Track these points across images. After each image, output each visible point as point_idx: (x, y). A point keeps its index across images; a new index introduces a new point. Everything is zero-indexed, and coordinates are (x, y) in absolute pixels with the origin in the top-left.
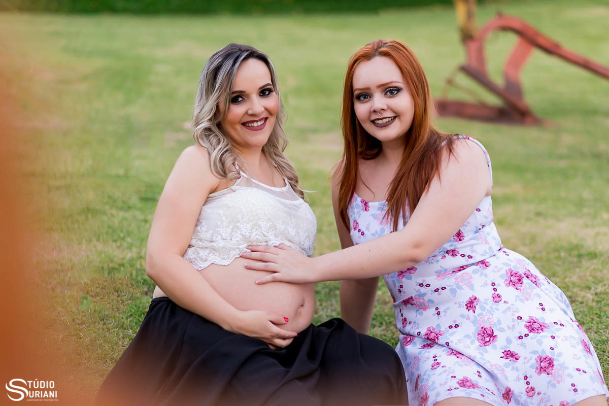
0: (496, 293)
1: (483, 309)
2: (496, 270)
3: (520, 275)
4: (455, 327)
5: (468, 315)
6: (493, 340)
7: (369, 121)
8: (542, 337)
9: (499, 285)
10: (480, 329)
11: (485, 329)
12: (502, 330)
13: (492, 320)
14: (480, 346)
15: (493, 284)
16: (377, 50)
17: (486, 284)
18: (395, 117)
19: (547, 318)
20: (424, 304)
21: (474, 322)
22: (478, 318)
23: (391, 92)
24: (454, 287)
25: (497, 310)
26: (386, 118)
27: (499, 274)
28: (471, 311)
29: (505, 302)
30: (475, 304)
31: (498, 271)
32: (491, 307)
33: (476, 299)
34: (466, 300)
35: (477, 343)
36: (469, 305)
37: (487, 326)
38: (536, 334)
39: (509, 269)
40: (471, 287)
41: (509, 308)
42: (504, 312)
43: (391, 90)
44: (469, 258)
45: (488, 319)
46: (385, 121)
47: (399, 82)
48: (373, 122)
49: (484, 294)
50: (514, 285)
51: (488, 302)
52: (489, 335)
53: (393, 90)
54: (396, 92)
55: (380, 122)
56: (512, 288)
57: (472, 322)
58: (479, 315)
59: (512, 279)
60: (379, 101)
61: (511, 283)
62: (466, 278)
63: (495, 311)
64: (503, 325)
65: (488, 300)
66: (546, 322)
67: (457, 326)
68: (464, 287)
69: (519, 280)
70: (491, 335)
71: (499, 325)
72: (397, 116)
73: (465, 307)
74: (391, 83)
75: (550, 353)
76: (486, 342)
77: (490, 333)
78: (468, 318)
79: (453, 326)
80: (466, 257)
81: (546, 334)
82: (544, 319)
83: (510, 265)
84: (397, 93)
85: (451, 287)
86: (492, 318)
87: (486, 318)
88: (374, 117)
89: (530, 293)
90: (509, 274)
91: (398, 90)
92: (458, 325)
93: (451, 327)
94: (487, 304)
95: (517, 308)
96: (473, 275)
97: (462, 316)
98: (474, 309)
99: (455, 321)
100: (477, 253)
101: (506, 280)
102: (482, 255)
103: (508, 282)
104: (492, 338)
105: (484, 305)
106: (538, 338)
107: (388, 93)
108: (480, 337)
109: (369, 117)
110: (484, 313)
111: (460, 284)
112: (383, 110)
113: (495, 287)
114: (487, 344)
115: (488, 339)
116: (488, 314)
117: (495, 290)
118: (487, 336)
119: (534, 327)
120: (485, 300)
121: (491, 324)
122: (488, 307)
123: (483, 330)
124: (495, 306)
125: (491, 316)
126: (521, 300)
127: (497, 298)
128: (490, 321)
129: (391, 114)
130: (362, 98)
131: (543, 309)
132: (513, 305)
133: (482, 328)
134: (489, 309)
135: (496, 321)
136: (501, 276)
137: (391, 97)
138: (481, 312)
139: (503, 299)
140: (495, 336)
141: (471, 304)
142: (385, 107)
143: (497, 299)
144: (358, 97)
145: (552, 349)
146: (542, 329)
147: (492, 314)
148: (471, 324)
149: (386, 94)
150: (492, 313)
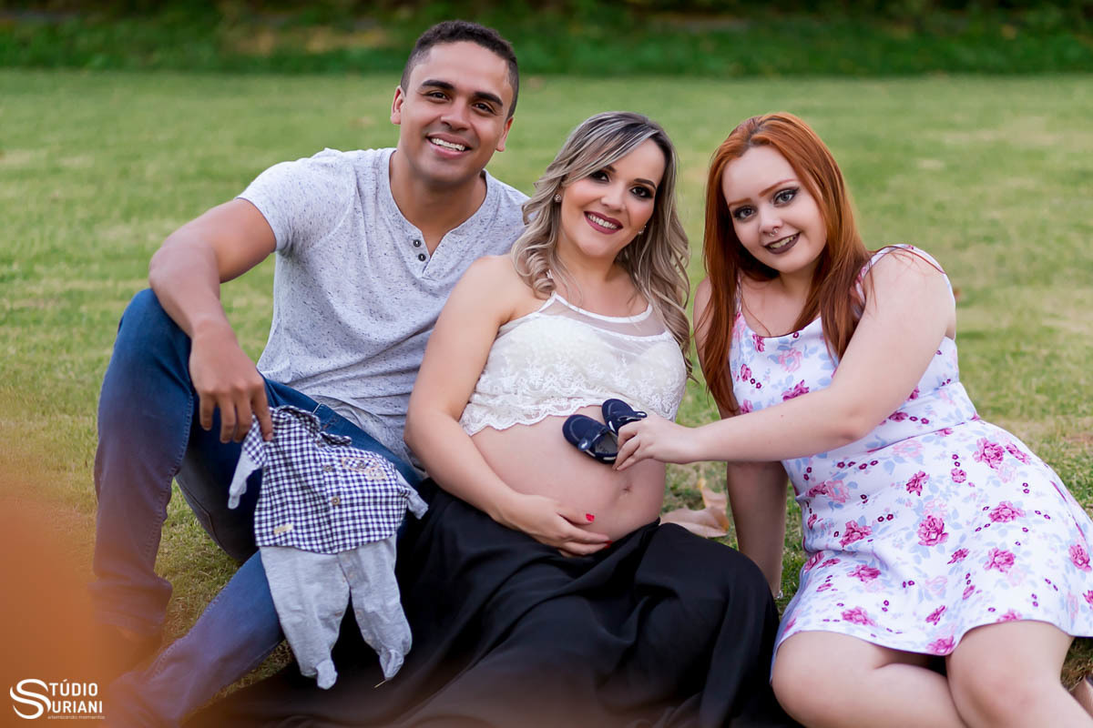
0: (959, 468)
1: (934, 489)
2: (962, 438)
3: (1000, 448)
4: (888, 518)
5: (909, 500)
6: (941, 539)
7: (761, 248)
8: (1009, 527)
9: (964, 458)
10: (926, 518)
11: (933, 520)
12: (957, 526)
13: (946, 508)
14: (920, 543)
15: (955, 457)
16: (748, 138)
17: (943, 456)
18: (798, 235)
19: (1027, 503)
20: (842, 491)
21: (917, 510)
22: (925, 504)
23: (784, 197)
24: (892, 459)
25: (956, 493)
26: (785, 238)
27: (966, 444)
28: (915, 493)
29: (970, 484)
30: (922, 482)
31: (965, 440)
32: (948, 488)
33: (924, 475)
34: (908, 477)
35: (917, 539)
36: (911, 485)
37: (936, 515)
38: (1002, 523)
39: (982, 439)
40: (919, 459)
41: (974, 496)
42: (966, 500)
43: (782, 196)
44: (923, 423)
45: (940, 505)
46: (784, 243)
47: (791, 180)
48: (768, 247)
49: (938, 469)
50: (989, 461)
51: (944, 480)
52: (937, 531)
53: (785, 194)
54: (791, 196)
55: (777, 245)
56: (984, 465)
57: (914, 510)
58: (925, 499)
59: (986, 451)
60: (769, 215)
61: (984, 457)
62: (913, 447)
63: (952, 494)
64: (961, 520)
65: (943, 477)
66: (1023, 509)
67: (890, 517)
68: (907, 459)
69: (998, 455)
70: (940, 532)
71: (954, 518)
72: (800, 232)
73: (906, 487)
74: (780, 183)
75: (1014, 548)
76: (931, 540)
77: (939, 528)
78: (909, 504)
79: (885, 517)
80: (919, 421)
81: (1017, 523)
82: (1022, 505)
83: (984, 434)
84: (793, 197)
85: (885, 461)
86: (946, 505)
87: (937, 504)
88: (767, 241)
89: (1011, 473)
90: (982, 445)
91: (794, 191)
92: (892, 516)
93: (881, 519)
94: (941, 483)
95: (986, 495)
96: (924, 444)
97: (900, 501)
98: (919, 489)
99: (887, 510)
100: (936, 416)
101: (977, 453)
102: (945, 420)
103: (979, 455)
104: (940, 536)
105: (937, 484)
106: (1002, 528)
107: (780, 200)
108: (923, 530)
109: (760, 241)
110: (936, 496)
111: (901, 455)
112: (776, 227)
113: (957, 460)
114: (932, 543)
115: (934, 536)
116: (941, 498)
117: (957, 464)
118: (934, 531)
119: (1001, 514)
120: (939, 477)
121: (943, 515)
122: (942, 488)
123: (930, 519)
124: (954, 487)
125: (945, 502)
126: (997, 484)
127: (959, 476)
128: (943, 509)
129: (791, 232)
130: (743, 215)
131: (1026, 491)
132: (981, 490)
133: (929, 517)
134: (944, 490)
135: (951, 511)
136: (969, 447)
137: (783, 206)
138: (930, 494)
139: (969, 478)
140: (945, 534)
141: (915, 484)
142: (778, 223)
143: (959, 478)
144: (737, 214)
145: (1018, 544)
146: (1013, 517)
147: (947, 500)
148: (914, 513)
149: (776, 202)
150: (949, 497)
